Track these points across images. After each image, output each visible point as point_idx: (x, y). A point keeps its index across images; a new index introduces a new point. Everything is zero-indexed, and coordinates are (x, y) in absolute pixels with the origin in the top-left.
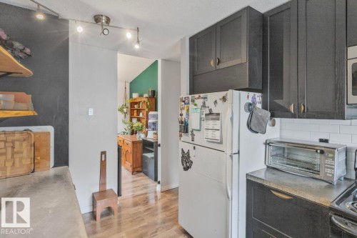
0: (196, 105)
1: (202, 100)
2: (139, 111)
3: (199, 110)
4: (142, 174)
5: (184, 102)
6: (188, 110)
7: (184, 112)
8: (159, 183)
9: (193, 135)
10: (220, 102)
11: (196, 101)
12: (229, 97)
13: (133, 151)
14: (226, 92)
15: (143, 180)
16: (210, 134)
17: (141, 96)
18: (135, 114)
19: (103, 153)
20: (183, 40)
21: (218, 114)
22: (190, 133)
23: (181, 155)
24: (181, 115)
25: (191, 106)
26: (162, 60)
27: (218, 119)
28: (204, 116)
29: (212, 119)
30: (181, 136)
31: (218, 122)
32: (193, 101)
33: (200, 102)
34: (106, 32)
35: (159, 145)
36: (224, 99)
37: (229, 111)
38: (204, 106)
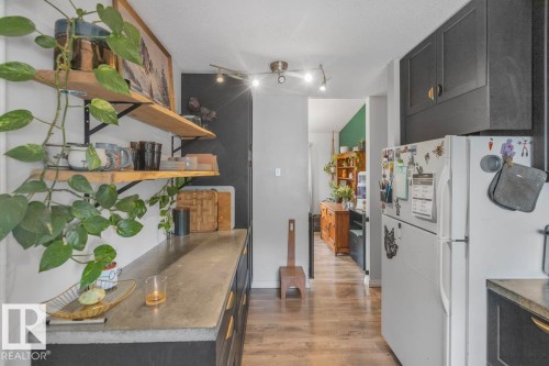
0: (401, 161)
1: (409, 154)
2: (349, 170)
3: (405, 169)
4: (349, 258)
5: (386, 157)
6: (392, 170)
7: (388, 172)
8: (367, 273)
9: (398, 207)
10: (432, 156)
11: (403, 156)
12: (446, 148)
13: (337, 223)
14: (441, 140)
15: (348, 265)
16: (418, 206)
17: (351, 150)
18: (344, 175)
19: (292, 221)
20: (390, 66)
21: (431, 176)
22: (394, 203)
23: (383, 235)
24: (384, 176)
25: (396, 163)
26: (371, 97)
27: (431, 184)
28: (411, 178)
29: (423, 183)
30: (384, 207)
31: (431, 188)
32: (398, 155)
33: (406, 157)
34: (282, 80)
35: (367, 220)
36: (439, 151)
37: (446, 170)
38: (412, 162)
